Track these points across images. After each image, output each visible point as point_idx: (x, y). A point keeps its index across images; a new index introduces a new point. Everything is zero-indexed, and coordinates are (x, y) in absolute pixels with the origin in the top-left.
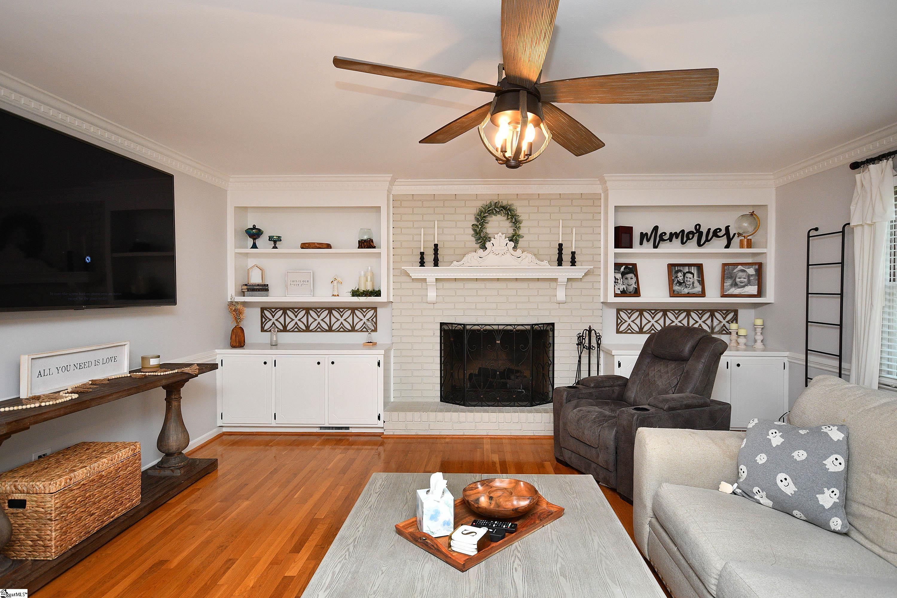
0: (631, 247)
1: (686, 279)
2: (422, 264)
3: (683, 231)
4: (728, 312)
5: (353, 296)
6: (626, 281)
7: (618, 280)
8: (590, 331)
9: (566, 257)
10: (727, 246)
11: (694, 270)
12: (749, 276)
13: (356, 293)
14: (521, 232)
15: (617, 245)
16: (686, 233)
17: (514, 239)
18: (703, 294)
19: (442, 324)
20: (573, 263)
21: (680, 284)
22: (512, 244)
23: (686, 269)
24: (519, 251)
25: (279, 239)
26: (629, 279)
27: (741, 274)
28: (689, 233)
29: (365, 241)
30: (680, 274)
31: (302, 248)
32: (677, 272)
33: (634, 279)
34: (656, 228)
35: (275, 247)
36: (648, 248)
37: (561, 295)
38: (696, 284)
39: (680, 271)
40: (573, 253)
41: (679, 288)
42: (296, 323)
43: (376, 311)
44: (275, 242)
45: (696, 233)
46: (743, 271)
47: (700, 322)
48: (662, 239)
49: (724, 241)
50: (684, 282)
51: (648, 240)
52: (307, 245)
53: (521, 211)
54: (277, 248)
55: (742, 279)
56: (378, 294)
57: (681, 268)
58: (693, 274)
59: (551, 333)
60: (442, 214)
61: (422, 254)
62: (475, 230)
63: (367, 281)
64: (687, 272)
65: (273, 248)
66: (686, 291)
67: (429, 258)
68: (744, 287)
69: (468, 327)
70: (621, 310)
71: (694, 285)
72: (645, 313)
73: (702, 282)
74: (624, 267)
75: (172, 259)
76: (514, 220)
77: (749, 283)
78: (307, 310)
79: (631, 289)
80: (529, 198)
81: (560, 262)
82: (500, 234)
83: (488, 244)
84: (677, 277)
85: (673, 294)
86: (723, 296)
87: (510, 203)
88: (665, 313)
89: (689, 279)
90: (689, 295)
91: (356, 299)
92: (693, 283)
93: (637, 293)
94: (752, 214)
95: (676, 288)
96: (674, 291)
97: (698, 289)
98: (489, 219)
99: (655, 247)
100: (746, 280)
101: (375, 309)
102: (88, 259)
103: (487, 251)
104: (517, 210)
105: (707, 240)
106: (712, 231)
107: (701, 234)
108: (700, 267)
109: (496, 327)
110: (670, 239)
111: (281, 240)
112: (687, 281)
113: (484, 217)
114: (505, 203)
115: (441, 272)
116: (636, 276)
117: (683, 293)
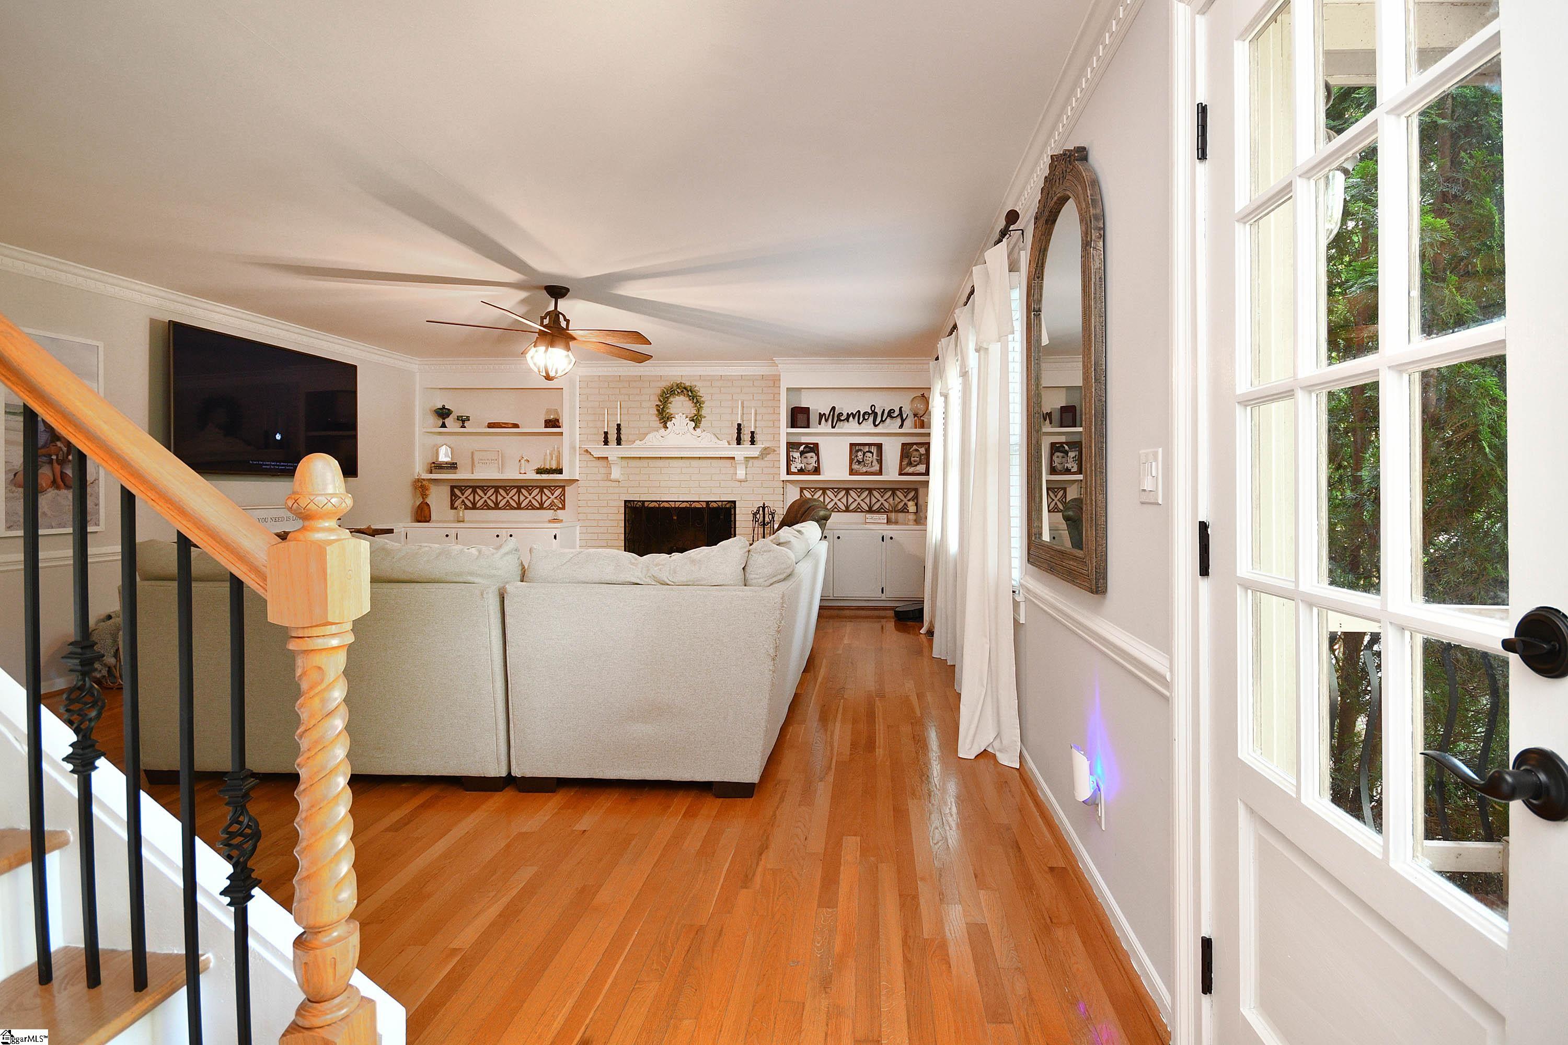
0: (808, 427)
1: (865, 458)
2: (606, 442)
3: (859, 412)
4: (909, 490)
5: (537, 473)
6: (805, 460)
7: (795, 458)
8: (764, 508)
9: (746, 437)
10: (901, 426)
11: (874, 449)
12: (921, 455)
13: (540, 471)
14: (703, 412)
15: (793, 424)
16: (862, 413)
17: (696, 420)
18: (880, 473)
19: (626, 501)
20: (753, 442)
21: (859, 462)
22: (693, 424)
23: (867, 449)
24: (698, 430)
25: (468, 419)
26: (809, 458)
27: (915, 453)
28: (865, 413)
29: (550, 421)
30: (860, 453)
31: (489, 427)
32: (857, 451)
33: (815, 458)
34: (833, 408)
35: (463, 427)
36: (825, 427)
37: (741, 473)
38: (875, 463)
39: (861, 450)
40: (752, 433)
41: (858, 467)
42: (485, 501)
43: (564, 490)
44: (463, 421)
45: (871, 414)
46: (917, 450)
47: (882, 500)
48: (839, 420)
49: (899, 421)
50: (863, 461)
51: (826, 420)
52: (492, 425)
53: (703, 391)
54: (465, 427)
55: (915, 459)
56: (560, 471)
57: (862, 448)
58: (873, 453)
59: (733, 510)
60: (627, 394)
61: (606, 433)
62: (658, 410)
63: (552, 459)
64: (867, 452)
65: (462, 427)
66: (864, 469)
67: (613, 437)
68: (916, 466)
69: (646, 504)
70: (805, 489)
71: (873, 464)
72: (828, 492)
73: (880, 462)
74: (804, 446)
75: (355, 437)
76: (695, 401)
77: (920, 463)
78: (497, 489)
79: (810, 467)
80: (711, 380)
81: (739, 441)
82: (681, 414)
83: (669, 424)
84: (857, 456)
85: (852, 472)
86: (900, 474)
87: (694, 383)
88: (847, 490)
89: (868, 459)
90: (866, 473)
91: (539, 477)
92: (872, 462)
93: (817, 471)
94: (923, 395)
95: (855, 467)
96: (852, 470)
97: (876, 467)
98: (671, 399)
99: (833, 427)
100: (918, 459)
101: (563, 487)
102: (278, 437)
103: (668, 431)
104: (699, 391)
105: (882, 421)
106: (886, 412)
107: (876, 414)
108: (879, 446)
109: (673, 505)
110: (847, 419)
111: (469, 420)
112: (866, 460)
113: (666, 397)
114: (688, 384)
115: (623, 451)
116: (817, 455)
117: (861, 472)
